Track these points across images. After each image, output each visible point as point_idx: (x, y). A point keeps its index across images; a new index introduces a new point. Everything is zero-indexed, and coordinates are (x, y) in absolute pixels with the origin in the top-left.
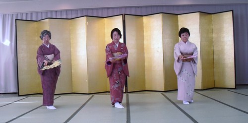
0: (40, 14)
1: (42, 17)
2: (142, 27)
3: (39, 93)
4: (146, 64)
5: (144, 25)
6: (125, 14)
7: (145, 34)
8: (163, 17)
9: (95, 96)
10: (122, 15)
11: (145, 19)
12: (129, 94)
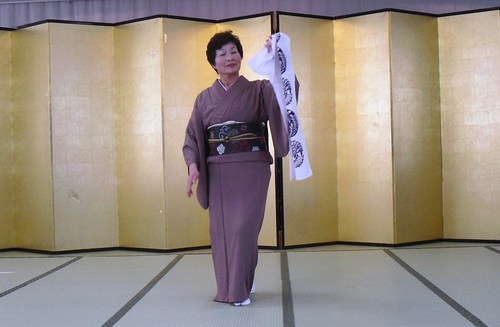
0: (23, 7)
1: (27, 16)
2: (331, 52)
3: (16, 246)
4: (340, 163)
5: (336, 45)
6: (279, 13)
7: (338, 72)
8: (392, 22)
9: (188, 257)
10: (271, 14)
11: (339, 28)
12: (290, 254)
